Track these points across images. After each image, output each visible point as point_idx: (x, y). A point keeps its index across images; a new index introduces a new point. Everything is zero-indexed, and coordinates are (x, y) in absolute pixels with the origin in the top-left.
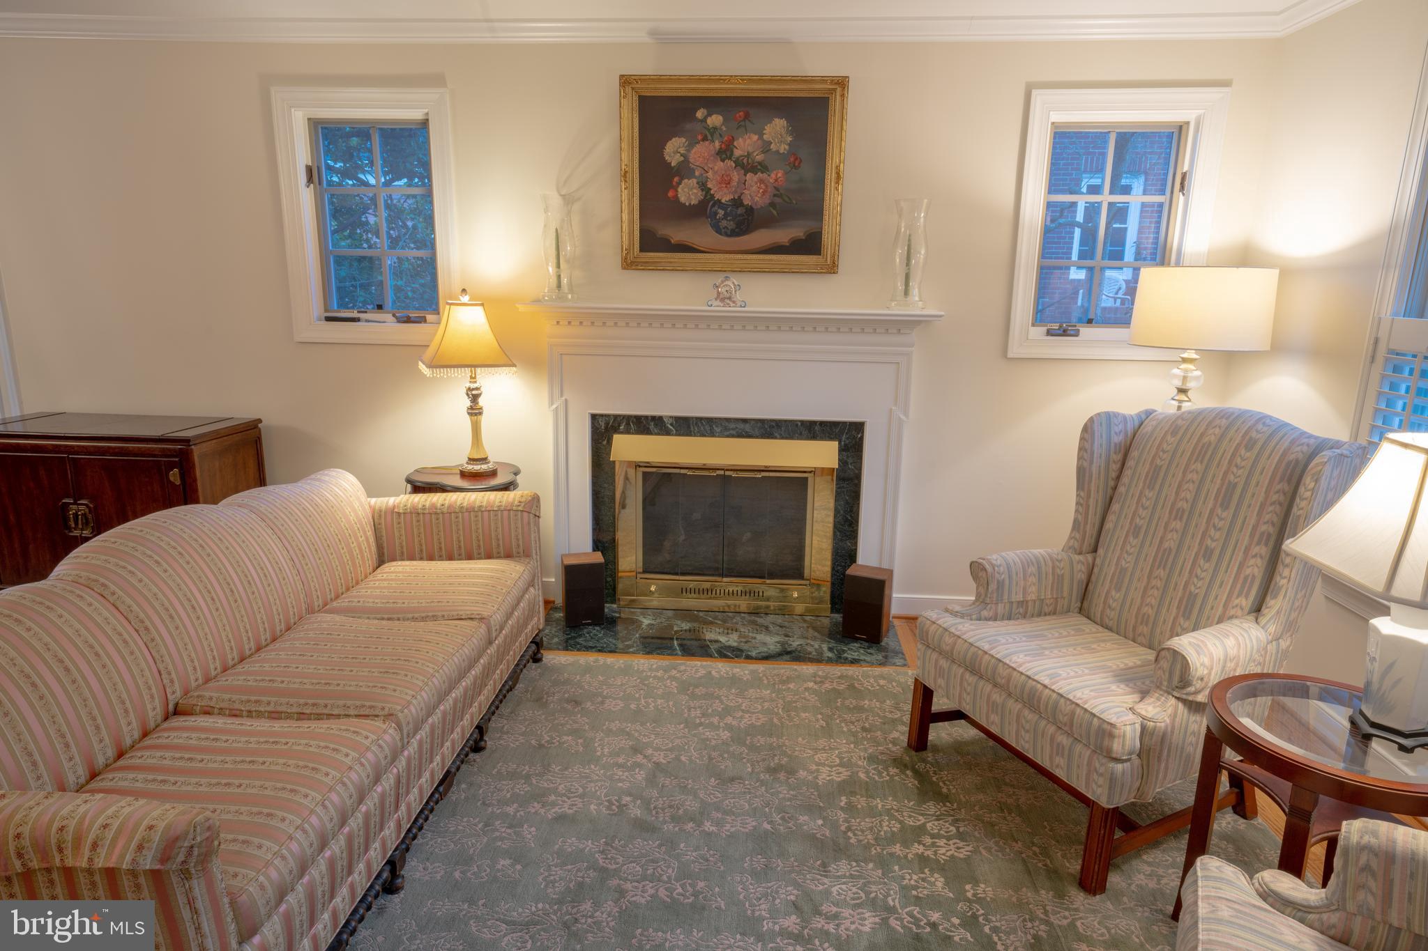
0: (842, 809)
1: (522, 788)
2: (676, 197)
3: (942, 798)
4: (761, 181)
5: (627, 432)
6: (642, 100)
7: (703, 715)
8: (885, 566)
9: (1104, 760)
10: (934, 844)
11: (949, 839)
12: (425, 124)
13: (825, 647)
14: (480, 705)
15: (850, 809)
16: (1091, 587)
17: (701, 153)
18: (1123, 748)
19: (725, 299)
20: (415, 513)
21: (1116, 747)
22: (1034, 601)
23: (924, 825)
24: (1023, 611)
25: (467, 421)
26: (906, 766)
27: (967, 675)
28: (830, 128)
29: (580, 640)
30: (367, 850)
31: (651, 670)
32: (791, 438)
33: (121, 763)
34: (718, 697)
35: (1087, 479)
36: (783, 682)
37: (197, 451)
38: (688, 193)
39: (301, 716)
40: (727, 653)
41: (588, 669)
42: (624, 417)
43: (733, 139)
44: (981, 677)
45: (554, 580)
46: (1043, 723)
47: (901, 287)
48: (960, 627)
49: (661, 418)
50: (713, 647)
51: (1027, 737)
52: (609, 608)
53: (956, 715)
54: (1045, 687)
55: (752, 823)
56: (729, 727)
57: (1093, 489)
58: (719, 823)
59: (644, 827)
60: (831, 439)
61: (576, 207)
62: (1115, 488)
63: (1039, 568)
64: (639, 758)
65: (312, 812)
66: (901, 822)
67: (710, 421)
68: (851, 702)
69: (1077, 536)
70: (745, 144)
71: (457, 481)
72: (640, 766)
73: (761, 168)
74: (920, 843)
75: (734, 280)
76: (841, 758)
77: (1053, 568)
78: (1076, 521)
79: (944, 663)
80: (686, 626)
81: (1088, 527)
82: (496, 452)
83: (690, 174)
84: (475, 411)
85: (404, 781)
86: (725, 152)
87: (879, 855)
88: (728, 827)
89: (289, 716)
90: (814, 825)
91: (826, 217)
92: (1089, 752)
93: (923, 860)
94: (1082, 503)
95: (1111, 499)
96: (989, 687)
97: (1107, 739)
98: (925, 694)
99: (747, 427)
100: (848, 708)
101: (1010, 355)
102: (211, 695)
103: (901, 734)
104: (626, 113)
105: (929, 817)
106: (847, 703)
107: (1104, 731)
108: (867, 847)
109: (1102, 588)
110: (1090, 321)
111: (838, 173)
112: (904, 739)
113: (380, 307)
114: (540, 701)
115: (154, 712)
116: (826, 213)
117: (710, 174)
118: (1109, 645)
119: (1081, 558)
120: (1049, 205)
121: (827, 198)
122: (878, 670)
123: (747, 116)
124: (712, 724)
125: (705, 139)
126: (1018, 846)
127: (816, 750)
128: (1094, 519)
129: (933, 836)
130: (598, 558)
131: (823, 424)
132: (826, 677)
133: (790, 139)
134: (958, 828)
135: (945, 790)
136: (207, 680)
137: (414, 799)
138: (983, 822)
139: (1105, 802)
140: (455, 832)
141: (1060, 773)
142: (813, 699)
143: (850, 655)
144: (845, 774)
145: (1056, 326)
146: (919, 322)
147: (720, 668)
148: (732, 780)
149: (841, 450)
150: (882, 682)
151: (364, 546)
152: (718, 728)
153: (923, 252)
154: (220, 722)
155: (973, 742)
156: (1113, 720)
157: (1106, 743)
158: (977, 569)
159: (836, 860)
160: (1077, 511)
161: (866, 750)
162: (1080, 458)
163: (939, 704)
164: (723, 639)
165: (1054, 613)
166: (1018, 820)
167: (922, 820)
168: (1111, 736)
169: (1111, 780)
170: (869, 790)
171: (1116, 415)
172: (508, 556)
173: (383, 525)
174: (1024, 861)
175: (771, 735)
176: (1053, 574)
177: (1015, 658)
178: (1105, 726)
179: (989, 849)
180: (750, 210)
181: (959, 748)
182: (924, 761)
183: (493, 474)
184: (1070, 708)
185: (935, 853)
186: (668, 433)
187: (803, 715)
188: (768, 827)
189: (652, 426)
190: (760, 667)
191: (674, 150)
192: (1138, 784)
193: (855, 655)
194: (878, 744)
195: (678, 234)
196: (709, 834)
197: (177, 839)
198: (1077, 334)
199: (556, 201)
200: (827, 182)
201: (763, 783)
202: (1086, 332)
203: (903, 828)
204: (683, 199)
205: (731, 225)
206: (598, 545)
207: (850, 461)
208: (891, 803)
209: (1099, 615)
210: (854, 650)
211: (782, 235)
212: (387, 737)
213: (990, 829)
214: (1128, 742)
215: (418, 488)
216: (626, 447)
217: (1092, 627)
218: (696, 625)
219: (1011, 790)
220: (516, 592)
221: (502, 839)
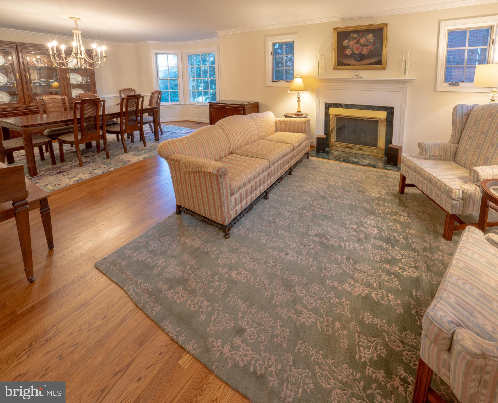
0: (375, 203)
1: (298, 184)
2: (346, 53)
3: (405, 206)
4: (366, 48)
5: (333, 107)
6: (338, 33)
7: (344, 176)
8: (400, 145)
9: (450, 199)
10: (400, 217)
11: (405, 217)
12: (293, 42)
13: (380, 164)
14: (291, 164)
15: (378, 204)
16: (457, 154)
17: (352, 43)
18: (456, 195)
19: (357, 76)
20: (284, 122)
21: (453, 195)
22: (438, 156)
23: (398, 212)
24: (433, 158)
25: (297, 103)
26: (397, 197)
27: (414, 173)
28: (384, 35)
29: (319, 155)
30: (260, 187)
31: (334, 164)
32: (374, 110)
33: (220, 160)
34: (349, 172)
35: (455, 123)
36: (367, 171)
37: (246, 107)
38: (348, 52)
39: (252, 157)
40: (353, 163)
41: (319, 162)
42: (332, 104)
43: (359, 39)
44: (417, 173)
45: (315, 141)
46: (433, 187)
47: (403, 72)
48: (413, 160)
49: (341, 104)
50: (351, 161)
51: (429, 191)
52: (326, 149)
53: (413, 186)
54: (434, 177)
55: (350, 202)
56: (350, 180)
57: (457, 125)
58: (341, 200)
59: (323, 197)
60: (385, 111)
61: (323, 57)
62: (465, 126)
63: (439, 146)
64: (326, 183)
65: (248, 174)
66: (391, 210)
67: (353, 105)
68: (385, 179)
69: (453, 139)
70: (362, 40)
71: (294, 116)
72: (325, 184)
73: (367, 45)
74: (396, 216)
75: (359, 71)
76: (378, 192)
77: (444, 147)
78: (452, 134)
79: (408, 169)
80: (345, 155)
81: (456, 137)
82: (303, 111)
83: (349, 48)
84: (299, 101)
85: (270, 174)
86: (357, 42)
87: (383, 217)
88: (344, 202)
89: (250, 157)
90: (367, 206)
91: (383, 56)
92: (445, 197)
93: (395, 220)
94: (454, 130)
95: (464, 129)
96: (419, 176)
97: (450, 193)
98: (403, 178)
99: (363, 107)
100: (384, 180)
101: (437, 90)
102: (237, 151)
103: (397, 189)
104: (334, 36)
105: (400, 211)
106: (384, 179)
107: (450, 191)
108: (380, 214)
109: (460, 154)
110: (463, 81)
111: (386, 46)
112: (398, 190)
113: (282, 79)
114: (306, 167)
115: (227, 153)
116: (383, 55)
117: (354, 48)
118: (460, 170)
119: (454, 145)
120: (448, 51)
121: (383, 51)
122: (395, 172)
123: (363, 34)
124: (346, 178)
125: (353, 40)
126: (426, 223)
127: (372, 189)
128: (458, 134)
129: (400, 215)
130: (325, 136)
131: (383, 107)
132: (379, 172)
133: (373, 38)
134: (408, 215)
135: (407, 205)
136: (238, 148)
137: (272, 180)
138: (416, 215)
139: (450, 212)
140: (281, 190)
141: (438, 202)
142: (374, 177)
143: (387, 168)
144: (378, 195)
145: (451, 83)
146: (409, 81)
147: (351, 166)
148: (348, 191)
149: (387, 114)
150: (395, 175)
151: (273, 127)
152: (347, 179)
153: (409, 64)
154: (237, 156)
155: (419, 194)
156: (453, 188)
157: (450, 194)
158: (420, 145)
159: (370, 215)
160: (452, 132)
161: (386, 191)
162: (453, 117)
163: (408, 181)
164: (354, 160)
165: (445, 160)
166: (428, 216)
167: (398, 210)
168: (452, 192)
169: (452, 205)
170: (384, 200)
171: (464, 105)
172: (302, 132)
173: (277, 123)
174: (427, 227)
175: (360, 183)
176: (444, 148)
177: (427, 169)
178: (450, 189)
179: (417, 222)
180: (364, 55)
181: (414, 195)
182: (403, 196)
183: (302, 115)
184: (440, 183)
185: (400, 219)
186: (343, 108)
187: (371, 180)
188: (354, 204)
189: (339, 106)
190: (362, 167)
191: (345, 43)
192: (462, 208)
193: (389, 168)
194: (390, 190)
195: (346, 61)
196: (339, 202)
197: (220, 169)
198: (459, 85)
199: (319, 56)
200: (383, 48)
201: (355, 193)
202: (461, 84)
203: (392, 211)
204: (347, 53)
205: (359, 59)
206: (325, 134)
207: (390, 117)
208: (390, 204)
209: (459, 162)
210: (389, 167)
211: (372, 61)
212: (266, 164)
213: (418, 217)
214: (457, 195)
215: (286, 116)
216: (333, 111)
217: (456, 165)
218: (348, 156)
219: (428, 208)
220: (302, 140)
221: (291, 193)
